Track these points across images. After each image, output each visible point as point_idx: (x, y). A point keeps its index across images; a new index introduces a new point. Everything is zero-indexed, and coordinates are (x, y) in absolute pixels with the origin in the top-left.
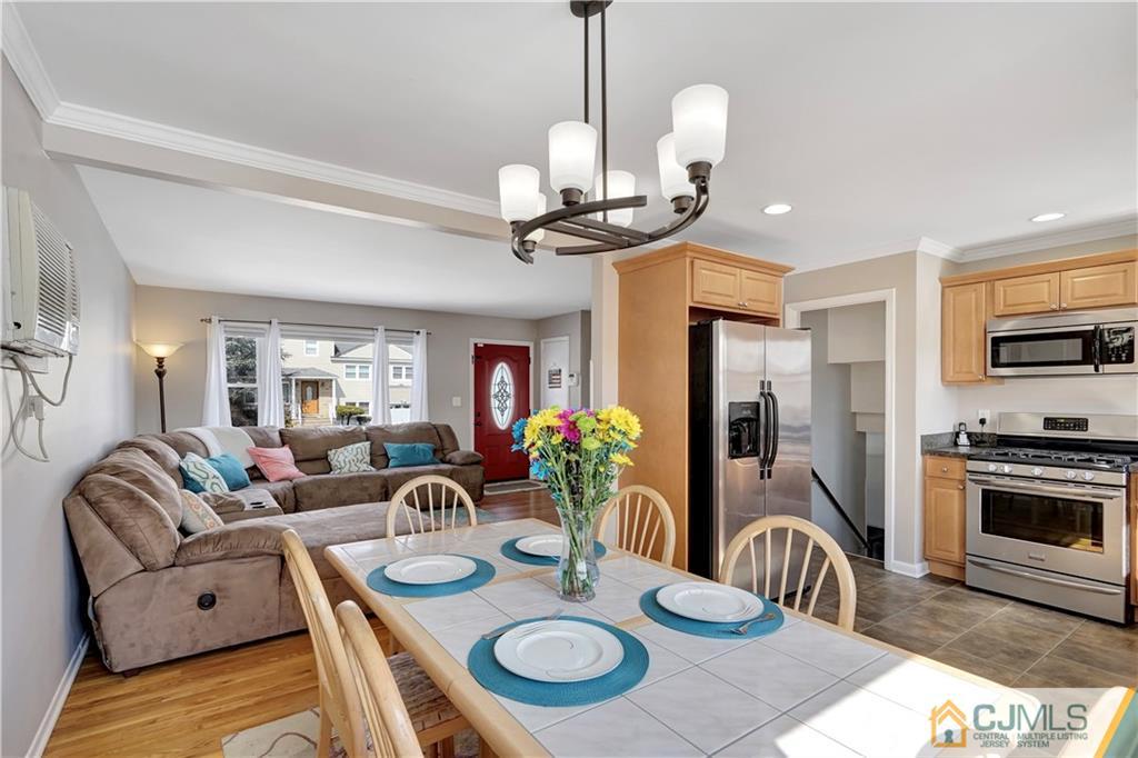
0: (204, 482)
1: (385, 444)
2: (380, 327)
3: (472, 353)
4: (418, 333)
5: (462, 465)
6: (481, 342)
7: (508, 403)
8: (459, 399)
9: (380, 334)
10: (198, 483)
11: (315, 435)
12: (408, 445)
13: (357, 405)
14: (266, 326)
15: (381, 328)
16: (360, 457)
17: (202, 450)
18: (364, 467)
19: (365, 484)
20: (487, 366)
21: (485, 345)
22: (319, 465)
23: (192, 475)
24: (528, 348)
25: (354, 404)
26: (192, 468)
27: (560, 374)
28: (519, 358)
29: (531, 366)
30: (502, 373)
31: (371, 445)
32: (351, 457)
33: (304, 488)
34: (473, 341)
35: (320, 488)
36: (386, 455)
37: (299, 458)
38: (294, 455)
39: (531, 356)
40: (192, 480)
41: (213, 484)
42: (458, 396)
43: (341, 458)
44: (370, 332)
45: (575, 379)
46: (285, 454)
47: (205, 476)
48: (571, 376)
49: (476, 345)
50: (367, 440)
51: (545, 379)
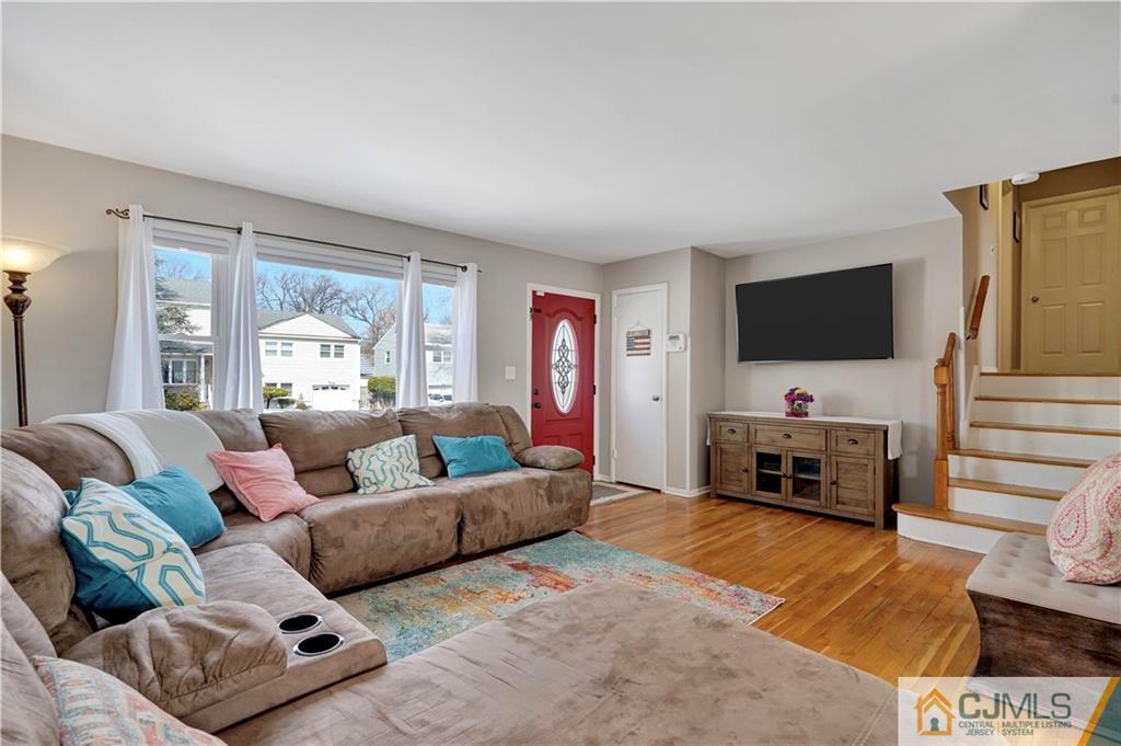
0: (140, 570)
1: (435, 438)
2: (413, 255)
3: (529, 304)
4: (464, 269)
5: (560, 469)
6: (542, 290)
7: (569, 375)
8: (513, 368)
9: (413, 268)
10: (123, 576)
11: (326, 425)
12: (471, 440)
13: (279, 386)
14: (232, 236)
15: (415, 256)
16: (407, 463)
17: (116, 465)
18: (416, 479)
19: (431, 513)
20: (547, 326)
21: (546, 294)
22: (334, 480)
23: (101, 554)
24: (593, 301)
25: (275, 385)
26: (102, 532)
27: (648, 337)
28: (583, 314)
29: (597, 326)
30: (564, 333)
31: (418, 440)
32: (391, 463)
33: (329, 528)
34: (531, 287)
35: (355, 525)
36: (438, 455)
37: (301, 466)
38: (293, 461)
39: (597, 312)
40: (104, 568)
41: (165, 569)
42: (512, 365)
43: (376, 465)
44: (398, 262)
45: (680, 343)
46: (276, 461)
47: (141, 549)
48: (674, 338)
49: (534, 292)
50: (405, 433)
51: (619, 343)
